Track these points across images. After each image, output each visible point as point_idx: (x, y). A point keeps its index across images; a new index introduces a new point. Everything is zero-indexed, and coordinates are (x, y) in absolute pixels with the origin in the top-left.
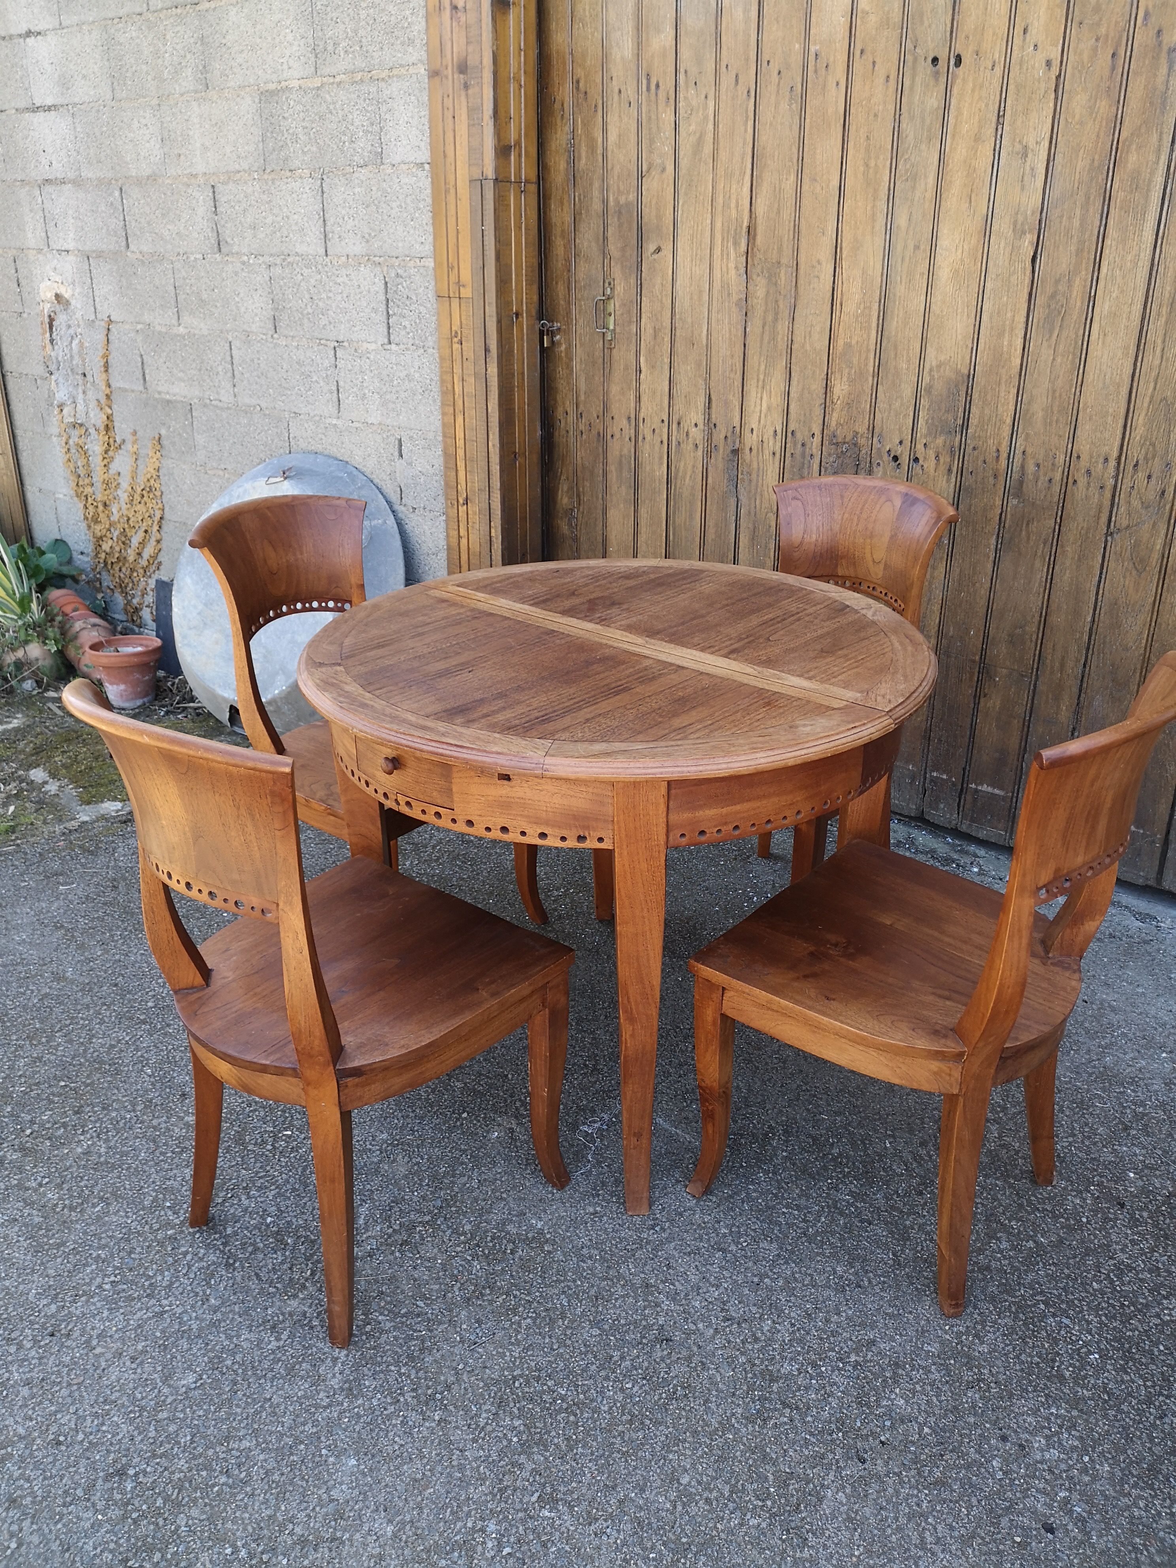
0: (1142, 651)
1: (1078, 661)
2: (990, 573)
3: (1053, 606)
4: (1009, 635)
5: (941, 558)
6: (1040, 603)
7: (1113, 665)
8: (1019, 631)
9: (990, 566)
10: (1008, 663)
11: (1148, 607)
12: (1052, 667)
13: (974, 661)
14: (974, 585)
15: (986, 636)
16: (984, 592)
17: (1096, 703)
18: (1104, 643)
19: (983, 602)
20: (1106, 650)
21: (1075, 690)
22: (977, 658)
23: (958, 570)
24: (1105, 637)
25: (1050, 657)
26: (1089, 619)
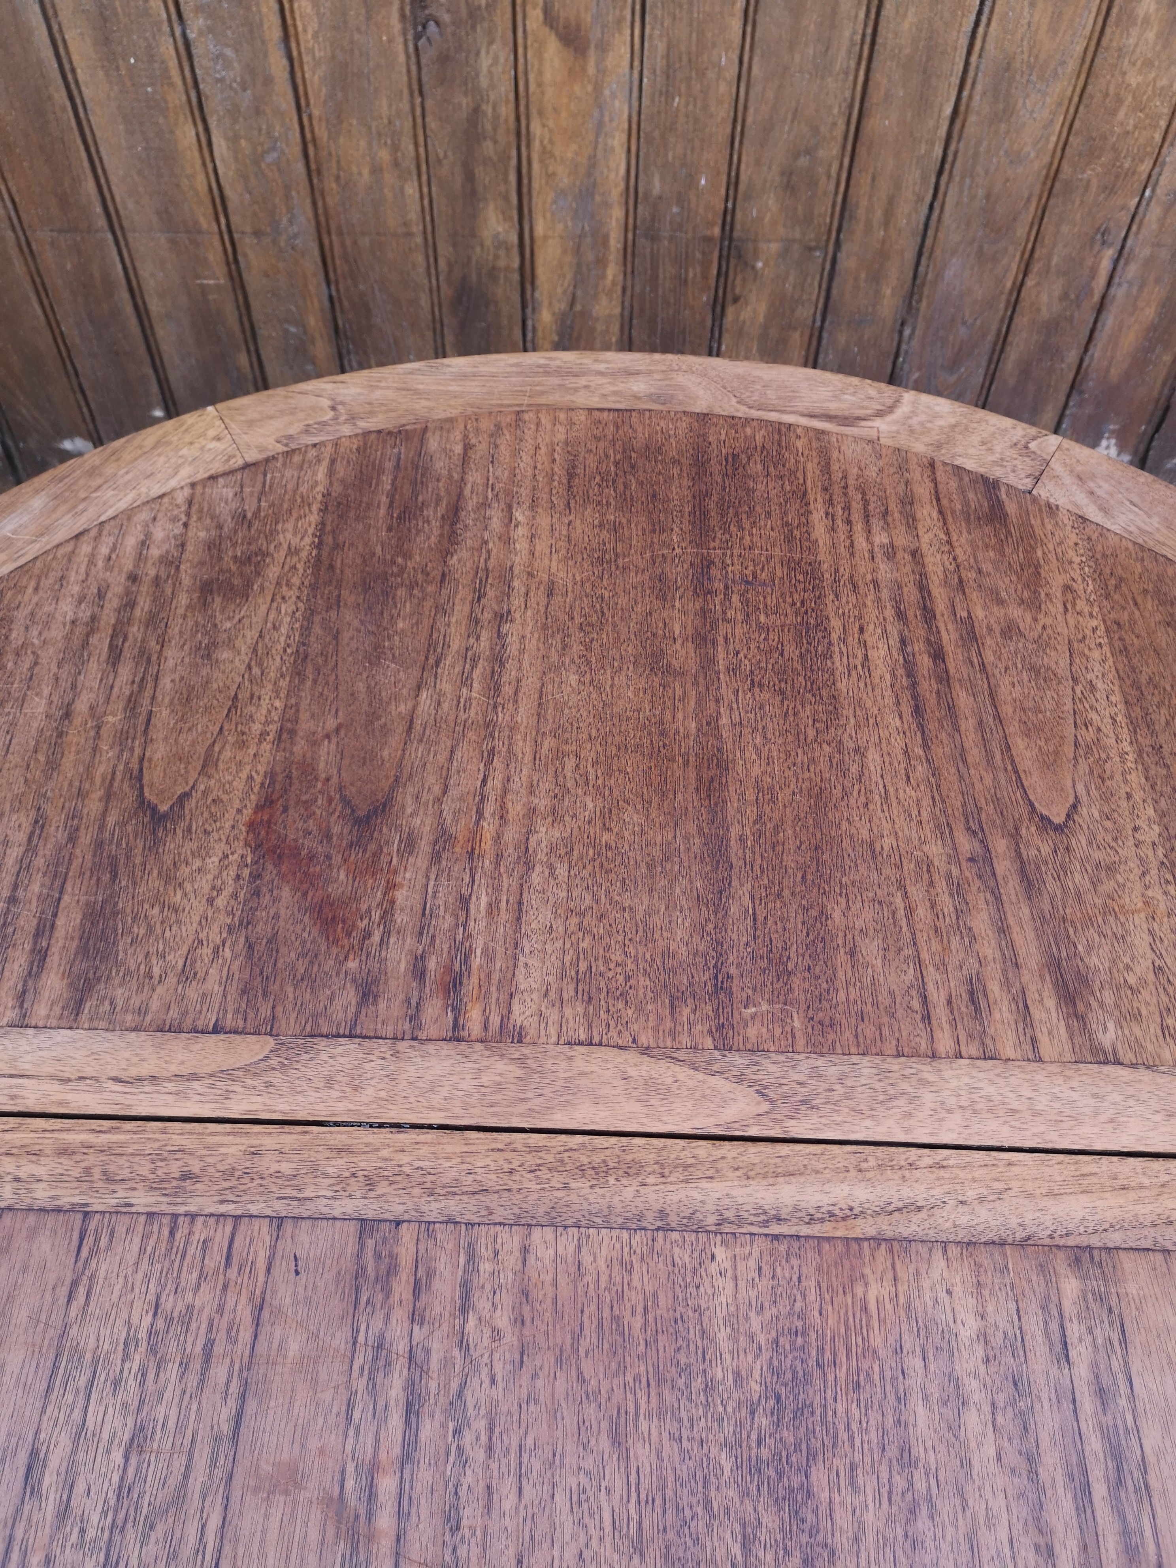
0: (1046, 159)
1: (920, 199)
2: (737, 40)
3: (876, 96)
4: (783, 173)
5: (620, 21)
6: (848, 94)
7: (988, 197)
8: (803, 161)
9: (736, 24)
10: (781, 230)
11: (1072, 65)
12: (869, 223)
13: (708, 239)
14: (702, 74)
15: (733, 183)
16: (724, 89)
17: (949, 274)
18: (976, 154)
19: (723, 112)
20: (979, 169)
21: (910, 256)
22: (717, 231)
23: (661, 47)
24: (979, 143)
25: (864, 202)
26: (948, 110)
